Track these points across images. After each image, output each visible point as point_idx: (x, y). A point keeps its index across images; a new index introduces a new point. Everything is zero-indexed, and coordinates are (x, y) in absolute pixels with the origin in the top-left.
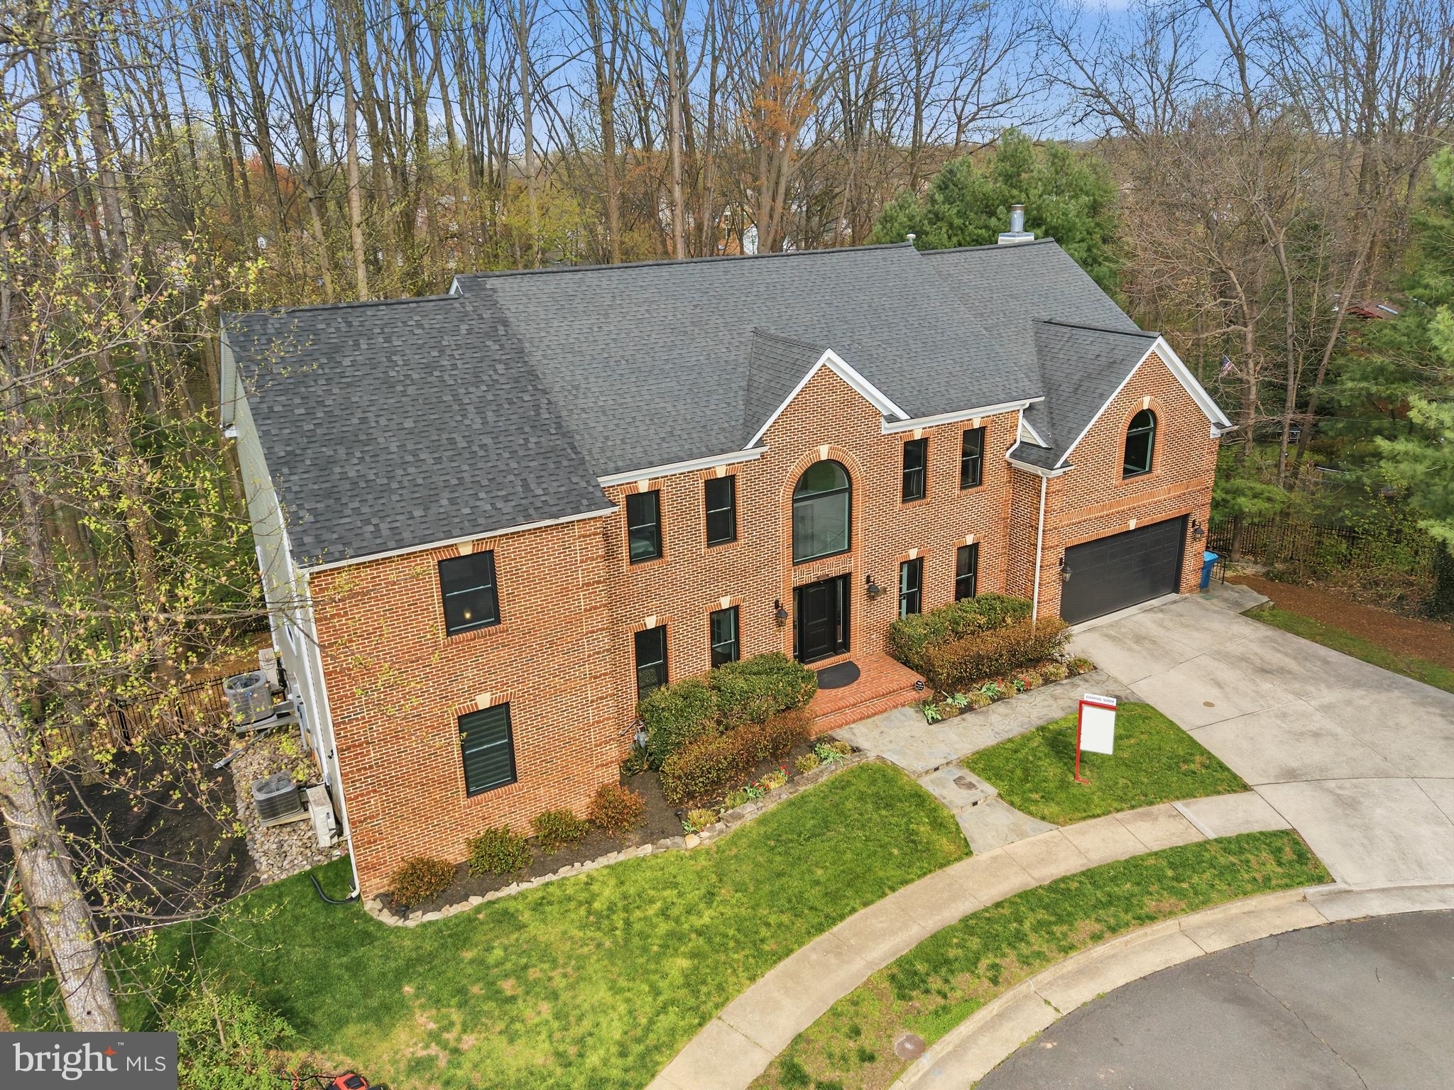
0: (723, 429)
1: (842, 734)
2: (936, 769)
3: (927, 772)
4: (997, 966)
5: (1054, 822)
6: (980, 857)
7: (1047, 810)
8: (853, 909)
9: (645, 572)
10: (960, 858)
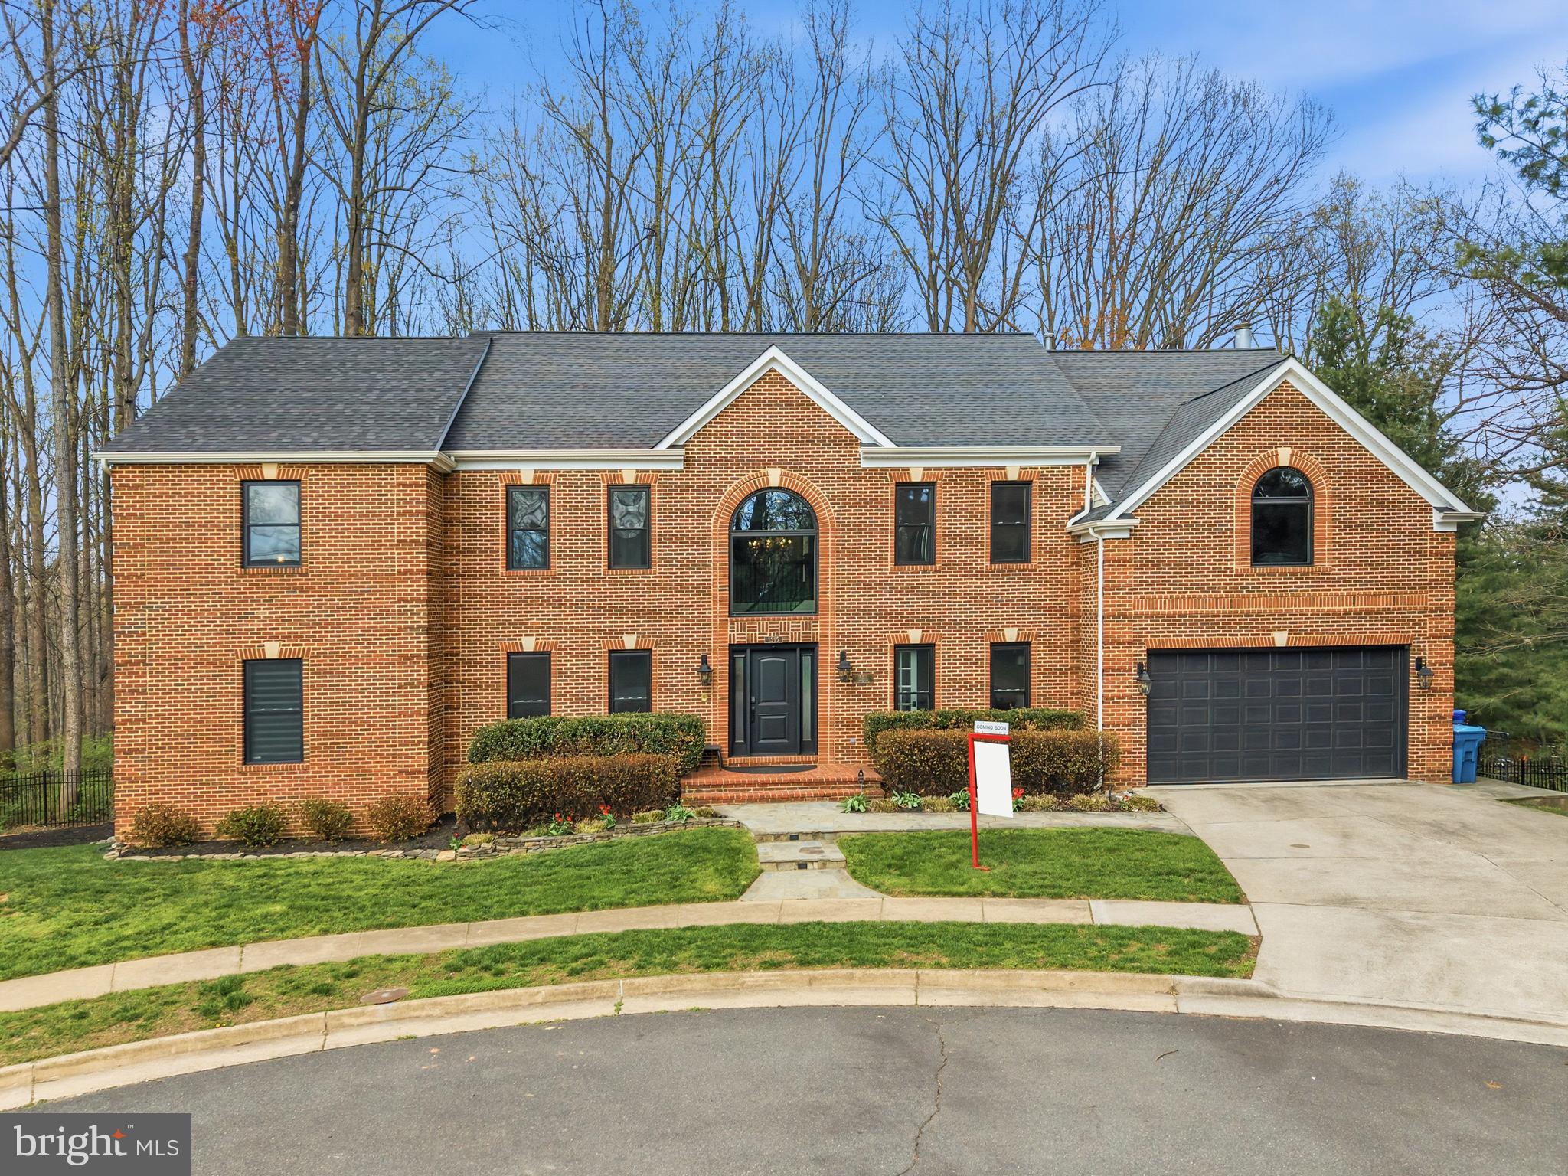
1: (724, 806)
2: (794, 837)
3: (776, 837)
4: (601, 963)
5: (888, 892)
6: (745, 901)
7: (888, 881)
8: (523, 913)
9: (525, 581)
10: (715, 899)
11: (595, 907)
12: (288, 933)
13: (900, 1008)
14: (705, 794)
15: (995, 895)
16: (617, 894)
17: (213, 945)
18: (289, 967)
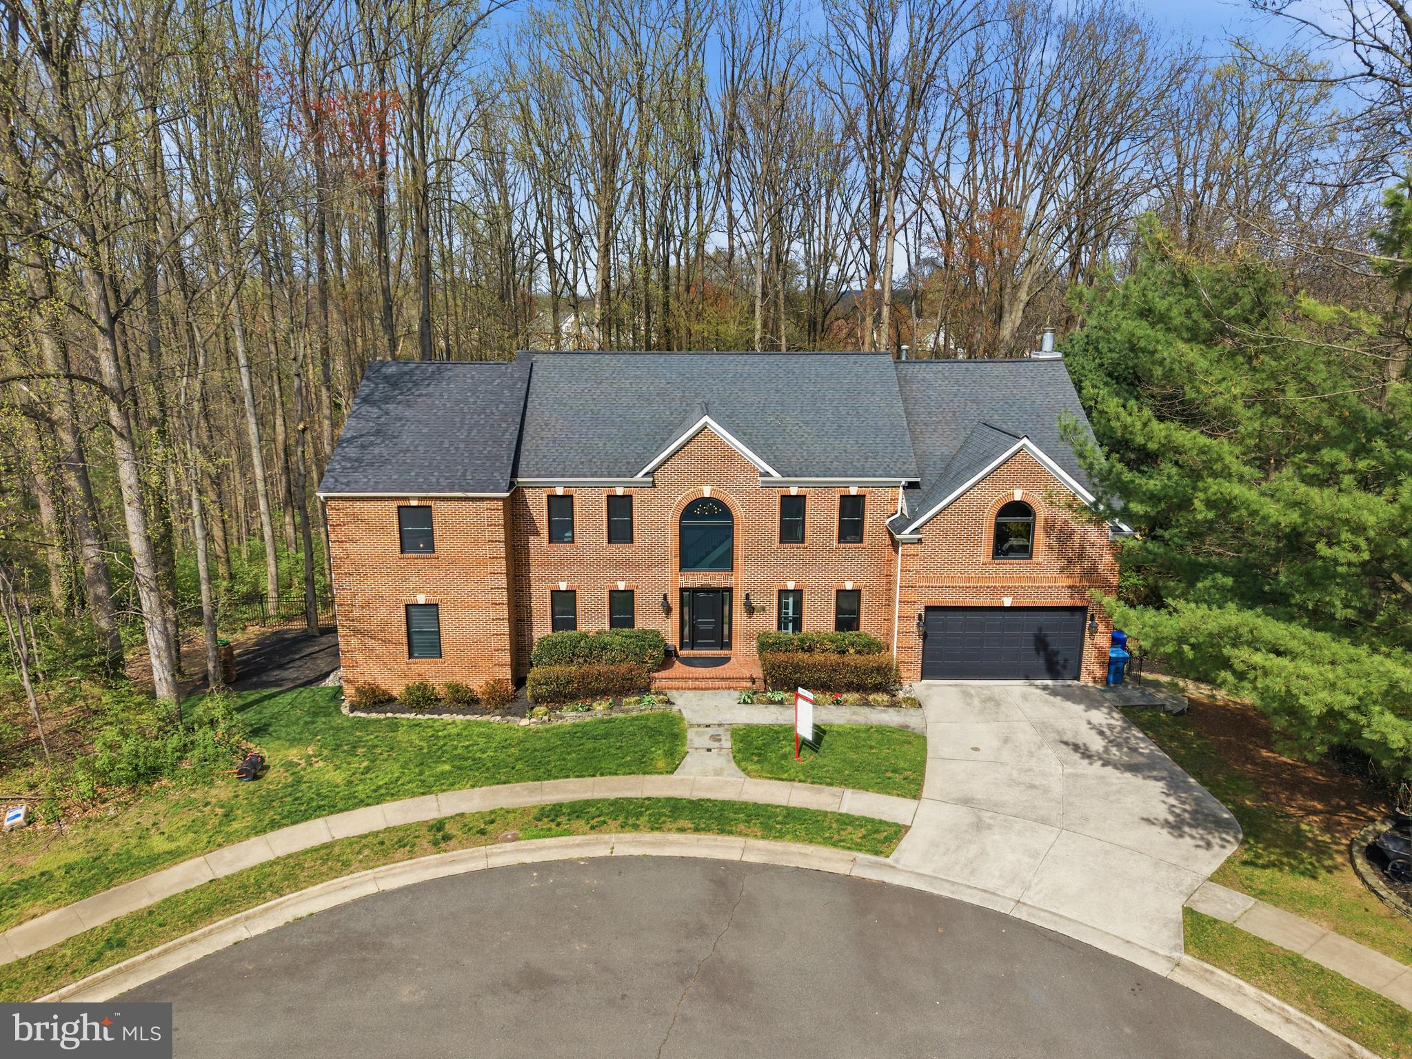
0: (628, 463)
1: (674, 695)
2: (708, 726)
3: (699, 726)
4: (604, 822)
5: (748, 774)
6: (676, 776)
7: (751, 767)
8: (568, 777)
9: (561, 549)
10: (661, 773)
11: (602, 775)
12: (457, 786)
13: (732, 863)
14: (664, 683)
15: (800, 781)
16: (613, 766)
17: (423, 794)
18: (462, 815)
